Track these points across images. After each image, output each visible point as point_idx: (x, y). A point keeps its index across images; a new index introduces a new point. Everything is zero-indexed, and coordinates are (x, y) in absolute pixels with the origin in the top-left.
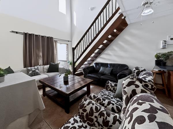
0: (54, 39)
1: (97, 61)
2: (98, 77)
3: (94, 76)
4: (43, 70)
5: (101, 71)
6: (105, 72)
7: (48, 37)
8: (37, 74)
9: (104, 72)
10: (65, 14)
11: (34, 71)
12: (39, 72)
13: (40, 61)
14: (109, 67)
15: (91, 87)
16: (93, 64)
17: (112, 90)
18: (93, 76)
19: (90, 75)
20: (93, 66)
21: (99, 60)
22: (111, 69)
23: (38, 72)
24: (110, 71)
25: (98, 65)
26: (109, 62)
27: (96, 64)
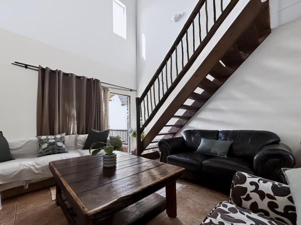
0: (102, 84)
1: (191, 127)
2: (194, 162)
3: (184, 159)
4: (76, 145)
5: (203, 148)
6: (212, 151)
7: (89, 80)
8: (60, 151)
9: (210, 149)
10: (126, 38)
11: (54, 144)
12: (64, 146)
13: (72, 125)
14: (223, 138)
15: (179, 186)
16: (182, 134)
17: (262, 210)
18: (182, 158)
19: (174, 156)
20: (183, 137)
21: (195, 125)
22: (229, 142)
23: (61, 147)
24: (226, 149)
25: (194, 136)
26: (220, 128)
27: (190, 133)
